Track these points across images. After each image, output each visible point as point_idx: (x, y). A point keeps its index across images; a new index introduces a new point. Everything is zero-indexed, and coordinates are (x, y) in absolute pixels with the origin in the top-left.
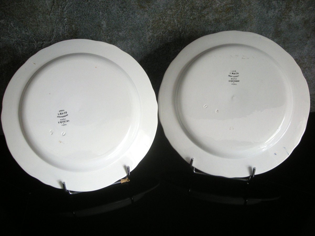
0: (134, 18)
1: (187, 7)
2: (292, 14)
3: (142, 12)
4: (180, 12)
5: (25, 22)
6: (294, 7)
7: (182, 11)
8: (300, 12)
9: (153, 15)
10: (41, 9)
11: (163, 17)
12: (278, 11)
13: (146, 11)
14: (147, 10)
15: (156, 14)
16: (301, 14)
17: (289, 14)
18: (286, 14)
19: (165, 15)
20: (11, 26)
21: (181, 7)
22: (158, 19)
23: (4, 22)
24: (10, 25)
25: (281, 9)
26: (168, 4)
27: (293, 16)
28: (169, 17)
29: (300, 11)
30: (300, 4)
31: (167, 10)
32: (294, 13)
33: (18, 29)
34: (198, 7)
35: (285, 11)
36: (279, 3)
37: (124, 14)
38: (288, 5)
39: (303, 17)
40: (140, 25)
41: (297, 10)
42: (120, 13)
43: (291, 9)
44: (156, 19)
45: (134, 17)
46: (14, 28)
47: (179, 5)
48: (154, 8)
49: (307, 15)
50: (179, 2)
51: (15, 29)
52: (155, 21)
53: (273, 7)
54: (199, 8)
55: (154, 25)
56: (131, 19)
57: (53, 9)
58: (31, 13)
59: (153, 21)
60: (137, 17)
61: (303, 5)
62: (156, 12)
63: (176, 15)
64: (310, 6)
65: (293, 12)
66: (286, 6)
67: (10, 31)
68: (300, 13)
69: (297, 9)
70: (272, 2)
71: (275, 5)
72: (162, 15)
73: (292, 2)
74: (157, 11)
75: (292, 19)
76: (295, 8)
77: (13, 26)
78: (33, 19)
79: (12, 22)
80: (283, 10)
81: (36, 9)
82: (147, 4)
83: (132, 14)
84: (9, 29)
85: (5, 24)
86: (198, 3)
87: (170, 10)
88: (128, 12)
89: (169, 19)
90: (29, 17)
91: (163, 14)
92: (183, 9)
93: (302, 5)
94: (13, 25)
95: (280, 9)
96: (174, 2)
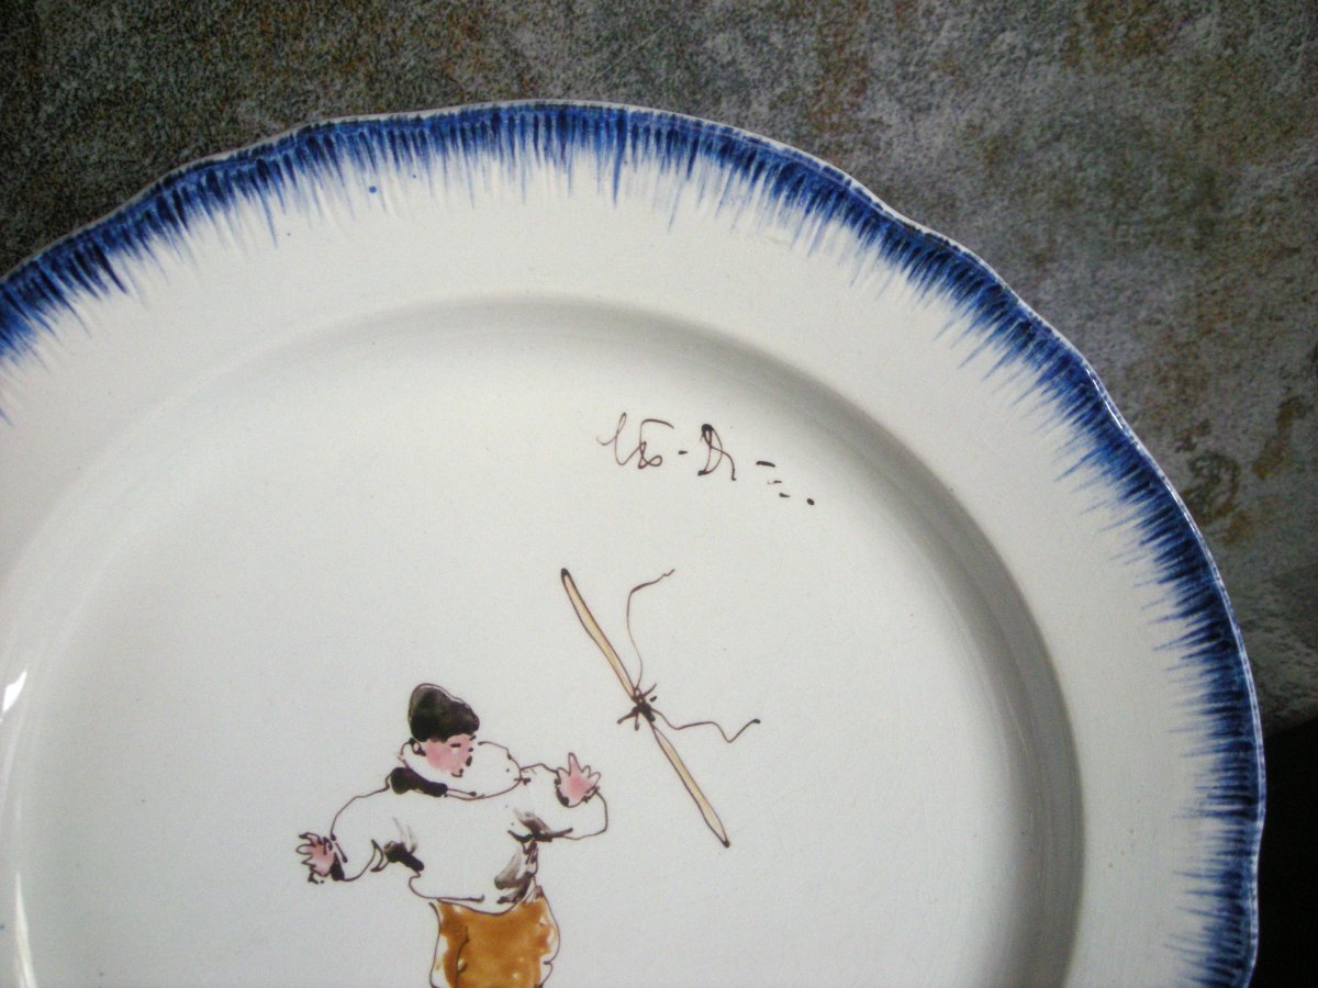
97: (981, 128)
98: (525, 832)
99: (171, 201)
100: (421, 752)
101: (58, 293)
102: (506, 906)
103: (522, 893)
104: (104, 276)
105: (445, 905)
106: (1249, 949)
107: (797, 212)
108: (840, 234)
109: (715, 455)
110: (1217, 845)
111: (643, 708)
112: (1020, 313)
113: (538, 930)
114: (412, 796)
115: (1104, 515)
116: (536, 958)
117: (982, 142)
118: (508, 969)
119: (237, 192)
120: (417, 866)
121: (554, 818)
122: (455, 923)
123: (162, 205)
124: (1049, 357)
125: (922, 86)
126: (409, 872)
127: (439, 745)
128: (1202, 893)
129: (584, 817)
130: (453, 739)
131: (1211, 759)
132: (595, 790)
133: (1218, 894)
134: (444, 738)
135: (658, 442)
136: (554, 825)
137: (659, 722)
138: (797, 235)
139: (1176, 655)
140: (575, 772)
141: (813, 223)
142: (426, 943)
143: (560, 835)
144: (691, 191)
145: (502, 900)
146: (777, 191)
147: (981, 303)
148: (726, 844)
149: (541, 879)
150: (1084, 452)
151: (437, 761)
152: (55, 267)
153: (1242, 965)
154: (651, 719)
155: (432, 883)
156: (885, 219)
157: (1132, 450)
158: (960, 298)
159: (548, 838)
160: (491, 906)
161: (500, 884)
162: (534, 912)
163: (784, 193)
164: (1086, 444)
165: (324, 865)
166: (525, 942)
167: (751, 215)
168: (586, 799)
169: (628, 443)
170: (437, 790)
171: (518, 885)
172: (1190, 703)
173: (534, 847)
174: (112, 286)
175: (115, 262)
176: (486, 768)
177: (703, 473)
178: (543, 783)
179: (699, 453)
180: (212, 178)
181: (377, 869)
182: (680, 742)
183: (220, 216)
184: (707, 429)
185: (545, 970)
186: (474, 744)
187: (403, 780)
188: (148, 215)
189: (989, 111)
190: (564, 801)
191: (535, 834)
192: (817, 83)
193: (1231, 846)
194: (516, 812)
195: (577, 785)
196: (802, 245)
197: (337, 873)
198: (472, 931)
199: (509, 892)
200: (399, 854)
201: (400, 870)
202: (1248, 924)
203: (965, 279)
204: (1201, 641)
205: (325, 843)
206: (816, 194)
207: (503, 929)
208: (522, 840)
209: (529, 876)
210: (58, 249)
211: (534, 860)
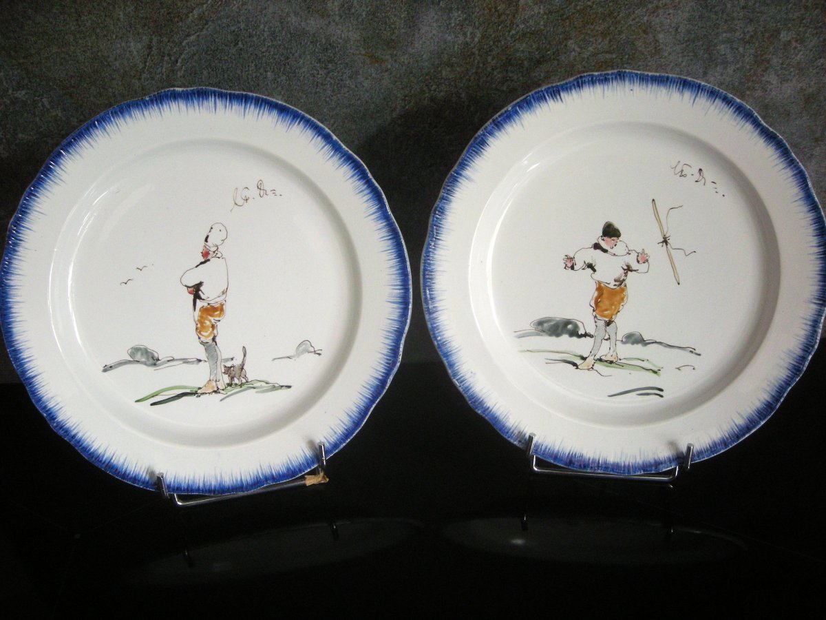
0: (357, 89)
1: (493, 60)
2: (772, 78)
3: (376, 74)
4: (476, 73)
5: (78, 95)
6: (775, 61)
7: (480, 71)
8: (793, 74)
9: (405, 80)
10: (117, 64)
11: (432, 86)
12: (734, 71)
13: (386, 71)
14: (389, 67)
15: (412, 79)
16: (794, 79)
17: (764, 79)
18: (754, 78)
19: (436, 81)
20: (43, 105)
21: (476, 61)
22: (419, 90)
23: (27, 97)
24: (40, 105)
25: (740, 64)
26: (443, 53)
27: (774, 82)
28: (445, 85)
29: (792, 69)
30: (792, 51)
31: (439, 69)
32: (778, 76)
33: (60, 114)
34: (522, 61)
35: (752, 71)
36: (737, 49)
37: (331, 78)
38: (762, 56)
39: (800, 85)
40: (372, 106)
41: (785, 68)
42: (319, 76)
43: (767, 66)
44: (412, 92)
45: (356, 86)
46: (51, 110)
47: (473, 54)
48: (406, 62)
49: (812, 81)
50: (473, 48)
51: (54, 114)
52: (411, 96)
53: (719, 60)
54: (526, 62)
55: (407, 107)
56: (348, 92)
57: (147, 64)
58: (92, 74)
59: (405, 96)
60: (364, 86)
61: (801, 53)
62: (411, 73)
63: (464, 81)
64: (820, 58)
65: (775, 73)
66: (756, 57)
67: (41, 119)
68: (794, 76)
69: (785, 66)
70: (718, 47)
71: (725, 54)
72: (427, 80)
73: (771, 48)
74: (414, 70)
75: (771, 90)
76: (778, 62)
77: (48, 107)
78: (98, 90)
79: (45, 96)
80: (748, 67)
81: (105, 63)
82: (389, 52)
83: (351, 77)
84: (37, 113)
85: (29, 102)
86: (521, 49)
87: (448, 69)
88: (340, 74)
89: (446, 91)
90: (88, 84)
91: (431, 79)
92: (481, 65)
93: (797, 55)
94: (50, 103)
95: (738, 66)
96: (458, 48)
97: (805, 90)
98: (626, 268)
99: (580, 82)
100: (603, 240)
101: (546, 99)
102: (615, 287)
103: (621, 284)
104: (558, 97)
105: (600, 283)
106: (816, 342)
107: (739, 118)
108: (749, 126)
109: (701, 177)
110: (813, 312)
111: (665, 241)
112: (791, 156)
113: (622, 296)
114: (598, 251)
115: (801, 215)
116: (620, 304)
117: (804, 95)
118: (612, 305)
119: (597, 84)
120: (594, 271)
121: (634, 265)
122: (600, 289)
123: (578, 83)
124: (796, 170)
125: (787, 73)
126: (592, 272)
127: (609, 239)
128: (806, 324)
129: (642, 267)
130: (613, 238)
131: (817, 288)
132: (647, 260)
133: (810, 325)
134: (610, 238)
135: (687, 170)
136: (634, 268)
137: (669, 246)
138: (738, 124)
139: (813, 257)
140: (643, 255)
141: (742, 122)
142: (592, 293)
143: (635, 271)
144: (713, 107)
145: (615, 285)
146: (735, 112)
147: (782, 152)
148: (679, 284)
149: (626, 282)
150: (800, 197)
151: (607, 243)
152: (547, 92)
153: (813, 346)
154: (667, 245)
155: (597, 276)
156: (762, 125)
157: (813, 199)
158: (777, 149)
159: (631, 271)
160: (611, 286)
161: (615, 281)
162: (623, 290)
163: (737, 113)
164: (801, 195)
165: (569, 265)
166: (618, 298)
167: (727, 116)
168: (644, 263)
169: (679, 169)
170: (605, 251)
171: (620, 282)
172: (815, 271)
173: (627, 272)
174: (559, 100)
175: (562, 94)
176: (620, 248)
177: (697, 181)
178: (634, 255)
179: (697, 176)
180: (592, 79)
181: (583, 269)
182: (673, 252)
183: (591, 88)
184: (700, 170)
185: (621, 307)
186: (618, 241)
187: (597, 246)
188: (574, 85)
189: (809, 84)
190: (638, 262)
191: (628, 269)
192: (751, 66)
193: (817, 313)
194: (625, 262)
195: (643, 258)
196: (739, 127)
197: (572, 268)
198: (605, 292)
199: (617, 283)
200: (591, 266)
201: (590, 271)
202: (817, 336)
203: (779, 145)
204: (821, 255)
205: (571, 259)
206: (745, 115)
207: (613, 293)
208: (624, 270)
209: (624, 280)
210: (549, 88)
211: (626, 276)
